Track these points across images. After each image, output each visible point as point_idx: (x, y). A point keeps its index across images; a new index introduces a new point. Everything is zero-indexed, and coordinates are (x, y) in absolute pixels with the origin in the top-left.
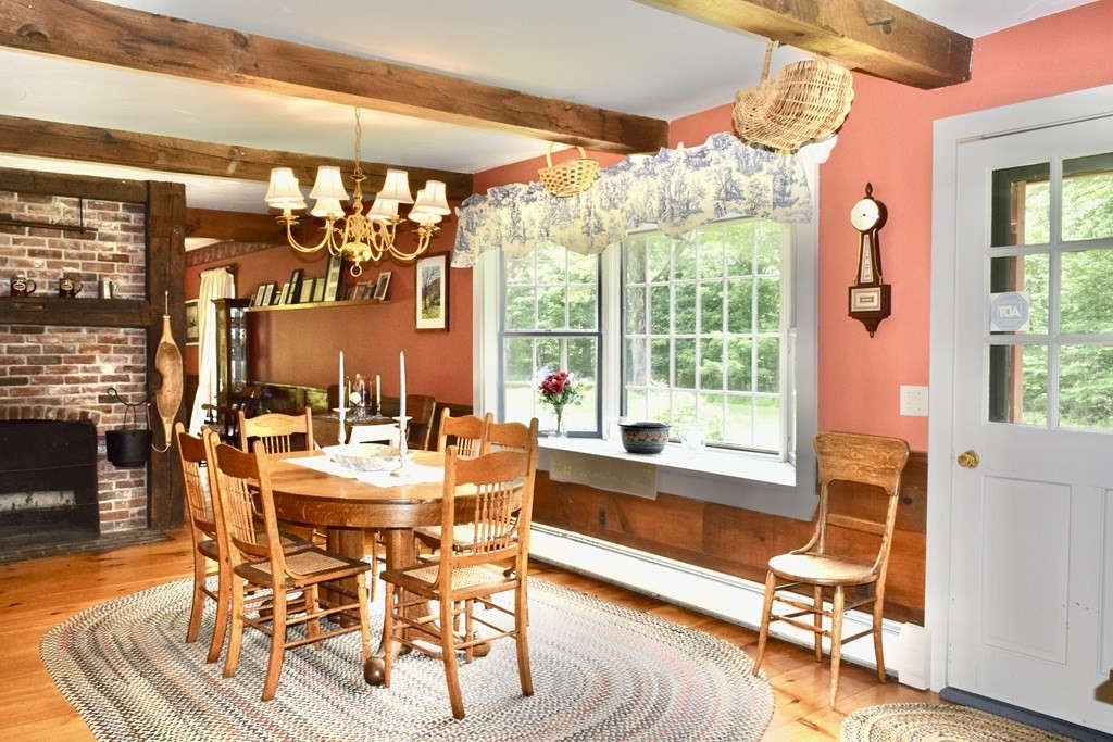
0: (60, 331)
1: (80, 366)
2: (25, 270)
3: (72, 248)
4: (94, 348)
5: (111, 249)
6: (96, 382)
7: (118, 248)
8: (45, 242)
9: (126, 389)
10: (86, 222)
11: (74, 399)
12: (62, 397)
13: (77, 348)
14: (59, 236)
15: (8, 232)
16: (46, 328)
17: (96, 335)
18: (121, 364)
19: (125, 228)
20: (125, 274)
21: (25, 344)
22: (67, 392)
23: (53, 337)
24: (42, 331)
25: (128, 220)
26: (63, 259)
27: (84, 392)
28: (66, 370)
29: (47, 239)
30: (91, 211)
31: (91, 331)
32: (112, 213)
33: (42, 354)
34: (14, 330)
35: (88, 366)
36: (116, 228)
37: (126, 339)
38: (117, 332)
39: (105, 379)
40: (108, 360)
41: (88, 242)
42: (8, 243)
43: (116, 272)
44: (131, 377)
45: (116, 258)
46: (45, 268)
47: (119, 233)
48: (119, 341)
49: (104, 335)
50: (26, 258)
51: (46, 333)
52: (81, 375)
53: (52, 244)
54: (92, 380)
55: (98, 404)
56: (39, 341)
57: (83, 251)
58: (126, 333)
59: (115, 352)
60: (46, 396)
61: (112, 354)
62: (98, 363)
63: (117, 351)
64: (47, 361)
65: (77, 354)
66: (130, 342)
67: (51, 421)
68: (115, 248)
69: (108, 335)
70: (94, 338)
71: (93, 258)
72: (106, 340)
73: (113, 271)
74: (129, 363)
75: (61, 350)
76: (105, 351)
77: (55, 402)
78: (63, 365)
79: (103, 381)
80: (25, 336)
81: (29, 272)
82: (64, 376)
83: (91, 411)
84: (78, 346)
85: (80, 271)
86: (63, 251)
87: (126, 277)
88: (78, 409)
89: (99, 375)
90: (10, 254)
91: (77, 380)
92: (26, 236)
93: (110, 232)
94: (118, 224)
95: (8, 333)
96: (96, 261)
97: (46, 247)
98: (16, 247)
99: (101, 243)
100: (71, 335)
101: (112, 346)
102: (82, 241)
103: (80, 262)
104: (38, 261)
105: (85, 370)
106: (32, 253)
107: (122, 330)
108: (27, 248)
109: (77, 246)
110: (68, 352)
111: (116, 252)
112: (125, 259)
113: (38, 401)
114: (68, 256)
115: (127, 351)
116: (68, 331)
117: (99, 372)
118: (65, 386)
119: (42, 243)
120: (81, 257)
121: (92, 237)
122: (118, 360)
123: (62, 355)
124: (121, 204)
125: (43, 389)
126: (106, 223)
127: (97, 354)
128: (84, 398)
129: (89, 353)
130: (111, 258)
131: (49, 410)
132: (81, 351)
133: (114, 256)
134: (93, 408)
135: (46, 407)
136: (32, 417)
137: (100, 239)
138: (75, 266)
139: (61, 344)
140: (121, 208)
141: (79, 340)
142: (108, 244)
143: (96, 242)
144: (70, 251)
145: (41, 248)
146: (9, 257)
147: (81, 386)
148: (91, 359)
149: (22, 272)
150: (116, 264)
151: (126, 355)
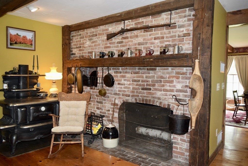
0: (162, 69)
1: (168, 84)
2: (153, 45)
3: (168, 34)
4: (173, 77)
5: (183, 31)
6: (174, 92)
7: (186, 30)
8: (159, 33)
9: (186, 96)
10: (173, 21)
11: (165, 98)
12: (161, 97)
13: (167, 77)
14: (164, 30)
15: (148, 32)
16: (157, 68)
17: (174, 71)
18: (184, 84)
19: (189, 20)
20: (188, 42)
21: (151, 75)
22: (163, 95)
23: (160, 72)
24: (155, 69)
25: (190, 16)
26: (165, 39)
27: (169, 96)
28: (163, 86)
29: (159, 32)
30: (176, 16)
31: (172, 69)
32: (183, 14)
33: (156, 79)
34: (148, 69)
35: (171, 84)
36: (185, 21)
37: (187, 72)
38: (183, 70)
39: (178, 91)
40: (179, 82)
41: (174, 30)
42: (148, 36)
43: (185, 42)
44: (188, 91)
45: (185, 35)
46: (159, 44)
47: (186, 23)
48: (183, 74)
49: (177, 71)
50: (153, 41)
51: (157, 70)
52: (168, 88)
53: (161, 34)
54: (172, 91)
55: (174, 102)
56: (155, 74)
57: (172, 34)
58: (187, 70)
59: (182, 79)
60: (156, 96)
61: (180, 80)
62: (175, 84)
63: (183, 78)
64: (157, 82)
65: (167, 79)
66: (188, 74)
67: (158, 106)
68: (184, 30)
69: (179, 71)
70: (173, 72)
71: (175, 37)
72: (178, 73)
73: (183, 41)
74: (188, 84)
75: (162, 77)
76: (178, 78)
77: (159, 99)
78: (162, 83)
79: (176, 92)
80: (151, 71)
81: (154, 46)
82: (163, 88)
83: (171, 104)
84: (168, 76)
85: (171, 43)
86: (165, 35)
87: (189, 43)
88: (167, 103)
89: (175, 89)
90: (148, 40)
91: (167, 90)
92: (153, 32)
93: (182, 23)
94: (186, 19)
95: (146, 71)
96: (177, 38)
97: (159, 35)
98: (150, 37)
99: (179, 29)
100: (165, 71)
101: (181, 76)
102: (171, 30)
103: (171, 39)
104: (157, 41)
105: (170, 86)
106: (155, 39)
107: (185, 68)
108: (153, 37)
109: (170, 33)
110: (164, 78)
111: (185, 32)
112: (188, 35)
113: (154, 98)
114: (167, 37)
115: (187, 78)
116: (164, 69)
117: (175, 87)
118: (163, 92)
119: (158, 34)
120: (171, 37)
121: (175, 27)
122: (183, 82)
123: (162, 80)
124: (187, 9)
125: (155, 93)
126: (181, 20)
127: (174, 79)
128: (169, 98)
129: (171, 79)
130: (183, 35)
131: (157, 102)
132: (169, 78)
133: (184, 34)
134: (172, 103)
135: (156, 100)
136: (151, 104)
137: (178, 28)
138: (169, 41)
139: (162, 75)
140: (187, 11)
141: (168, 73)
142: (182, 29)
143: (177, 29)
144: (167, 35)
145: (158, 36)
146: (148, 41)
147: (168, 93)
148: (172, 82)
149: (151, 47)
150: (185, 38)
151: (186, 80)
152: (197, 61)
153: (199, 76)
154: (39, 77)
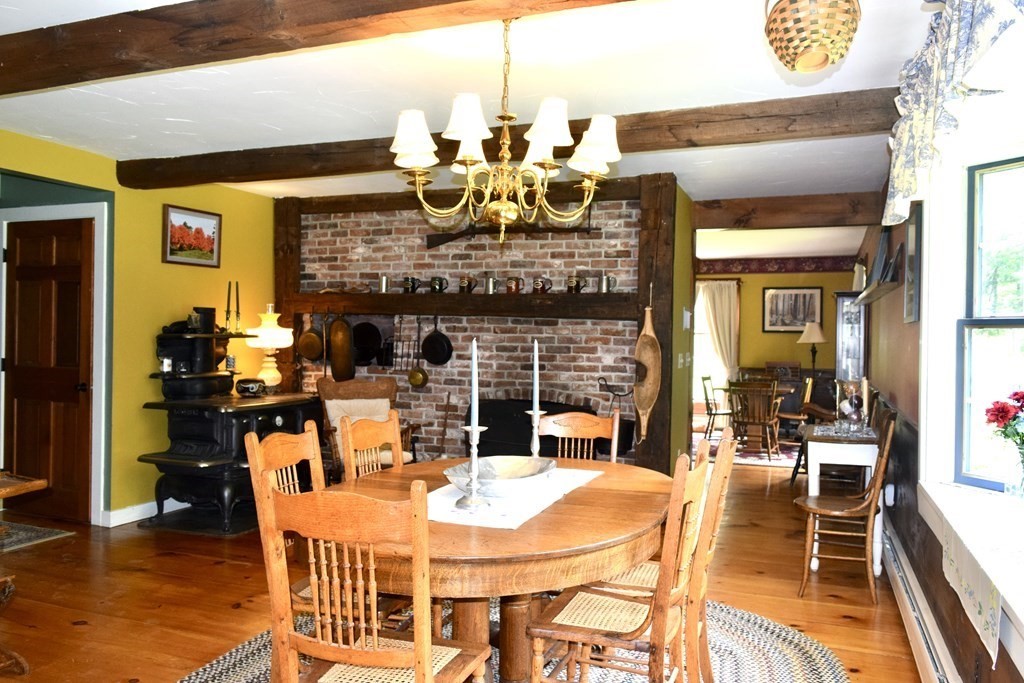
0: (571, 324)
1: (585, 355)
2: (548, 270)
3: (584, 248)
4: (596, 340)
5: (615, 246)
6: (598, 371)
7: (621, 245)
8: (563, 244)
9: (623, 379)
10: (594, 223)
11: (579, 386)
12: (570, 383)
13: (583, 340)
14: (573, 238)
15: (536, 239)
16: (560, 320)
17: (599, 328)
18: (620, 355)
19: (628, 225)
20: (626, 268)
21: (544, 335)
22: (574, 379)
23: (565, 329)
24: (556, 324)
25: (630, 216)
26: (576, 258)
27: (587, 380)
28: (574, 359)
29: (564, 242)
30: (600, 212)
31: (594, 324)
32: (617, 212)
33: (556, 344)
34: (537, 323)
35: (591, 356)
36: (620, 225)
37: (624, 331)
38: (617, 325)
39: (606, 369)
40: (608, 351)
41: (597, 241)
42: (535, 248)
43: (619, 267)
44: (628, 368)
45: (619, 254)
46: (563, 268)
47: (623, 230)
48: (617, 333)
49: (605, 327)
50: (549, 260)
51: (560, 325)
52: (585, 364)
53: (568, 246)
54: (594, 369)
55: (598, 392)
56: (554, 333)
57: (592, 250)
58: (624, 326)
59: (615, 344)
60: (558, 382)
61: (612, 345)
62: (599, 354)
63: (616, 342)
64: (560, 350)
65: (583, 345)
66: (627, 334)
67: (561, 404)
68: (618, 244)
69: (609, 327)
70: (596, 330)
71: (600, 256)
72: (606, 332)
73: (617, 266)
74: (627, 355)
75: (571, 340)
76: (606, 342)
77: (565, 387)
78: (572, 354)
79: (603, 371)
80: (544, 328)
81: (550, 272)
82: (573, 364)
83: (593, 398)
84: (584, 337)
85: (589, 268)
86: (576, 251)
87: (628, 272)
88: (582, 396)
89: (600, 365)
90: (537, 257)
91: (582, 369)
92: (550, 241)
93: (614, 230)
94: (622, 221)
95: (533, 326)
96: (603, 258)
97: (564, 249)
98: (542, 251)
99: (607, 241)
100: (579, 327)
101: (612, 338)
102: (591, 241)
103: (590, 260)
104: (557, 262)
105: (589, 360)
106: (554, 256)
107: (621, 323)
108: (550, 251)
109: (587, 246)
110: (576, 343)
111: (620, 248)
112: (627, 254)
113: (552, 385)
114: (580, 255)
115: (624, 343)
116: (577, 324)
117: (601, 362)
118: (573, 373)
119: (560, 246)
120: (591, 255)
121: (599, 236)
122: (617, 351)
123: (572, 346)
124: (624, 202)
125: (556, 375)
126: (611, 222)
127: (599, 345)
128: (587, 386)
129: (592, 344)
130: (615, 254)
131: (560, 394)
132: (586, 342)
133: (618, 252)
134: (595, 395)
135: (558, 391)
136: (547, 400)
137: (606, 238)
138: (586, 264)
139: (571, 335)
140: (624, 206)
141: (585, 332)
142: (613, 242)
143: (603, 240)
144: (582, 251)
145: (560, 250)
146: (536, 260)
147: (585, 374)
148: (593, 350)
149: (545, 273)
150: (619, 259)
151: (623, 347)
152: (648, 310)
153: (652, 339)
154: (231, 340)
